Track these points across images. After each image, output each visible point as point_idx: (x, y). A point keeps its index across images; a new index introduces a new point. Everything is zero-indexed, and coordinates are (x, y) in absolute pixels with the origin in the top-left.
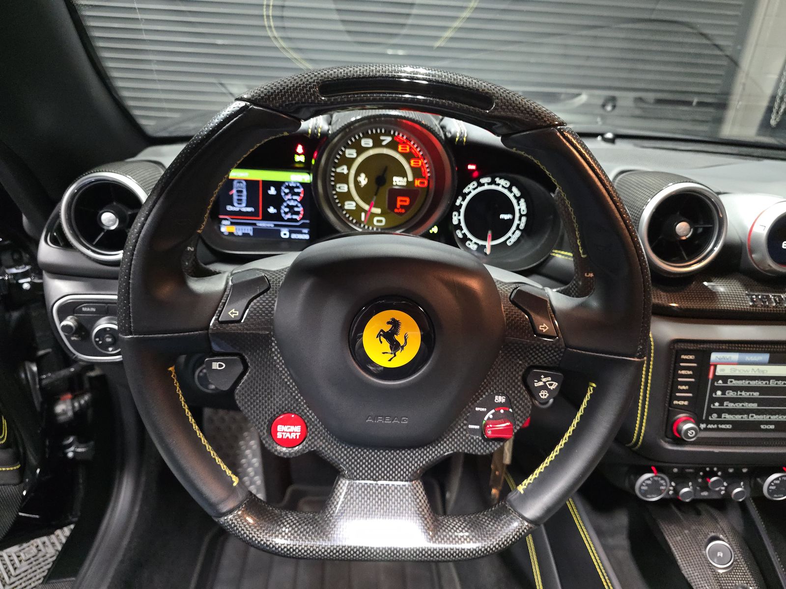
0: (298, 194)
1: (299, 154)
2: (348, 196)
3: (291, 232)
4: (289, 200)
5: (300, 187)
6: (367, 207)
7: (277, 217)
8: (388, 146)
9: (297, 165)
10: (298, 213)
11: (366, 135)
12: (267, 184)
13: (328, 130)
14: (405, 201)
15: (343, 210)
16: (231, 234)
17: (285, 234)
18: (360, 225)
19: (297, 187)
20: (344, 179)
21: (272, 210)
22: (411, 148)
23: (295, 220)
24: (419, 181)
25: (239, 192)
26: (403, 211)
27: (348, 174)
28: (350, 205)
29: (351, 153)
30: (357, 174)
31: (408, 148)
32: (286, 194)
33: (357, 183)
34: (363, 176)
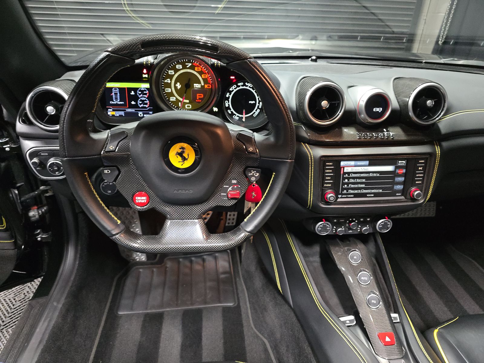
0: (146, 94)
1: (145, 74)
2: (171, 94)
3: (144, 114)
4: (141, 97)
5: (147, 90)
6: (181, 99)
7: (136, 106)
8: (189, 68)
9: (144, 79)
10: (146, 104)
11: (178, 63)
12: (130, 89)
13: (154, 62)
14: (201, 96)
15: (170, 102)
16: (113, 115)
17: (141, 115)
18: (179, 109)
19: (145, 91)
20: (169, 85)
21: (133, 103)
22: (201, 69)
23: (145, 108)
24: (207, 85)
25: (116, 94)
26: (200, 101)
27: (171, 83)
28: (172, 99)
29: (171, 72)
30: (175, 83)
31: (200, 69)
32: (140, 94)
33: (175, 87)
34: (178, 83)
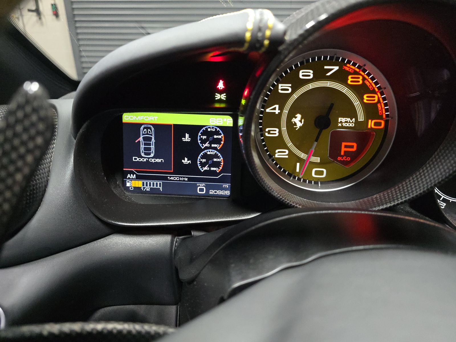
0: (218, 141)
1: (221, 92)
2: (279, 142)
3: (208, 188)
4: (206, 148)
5: (221, 132)
6: (303, 156)
7: (192, 169)
8: (334, 77)
9: (217, 105)
10: (217, 165)
11: (305, 65)
12: (181, 129)
13: (285, 33)
14: (352, 147)
15: (273, 160)
16: (137, 189)
17: (201, 190)
18: (295, 177)
19: (218, 133)
20: (274, 119)
21: (186, 161)
22: (364, 79)
23: (214, 173)
24: (373, 121)
25: (147, 139)
26: (349, 159)
27: (280, 114)
28: (280, 154)
29: (284, 88)
30: (291, 115)
31: (360, 80)
32: (203, 142)
33: (290, 125)
34: (299, 116)
